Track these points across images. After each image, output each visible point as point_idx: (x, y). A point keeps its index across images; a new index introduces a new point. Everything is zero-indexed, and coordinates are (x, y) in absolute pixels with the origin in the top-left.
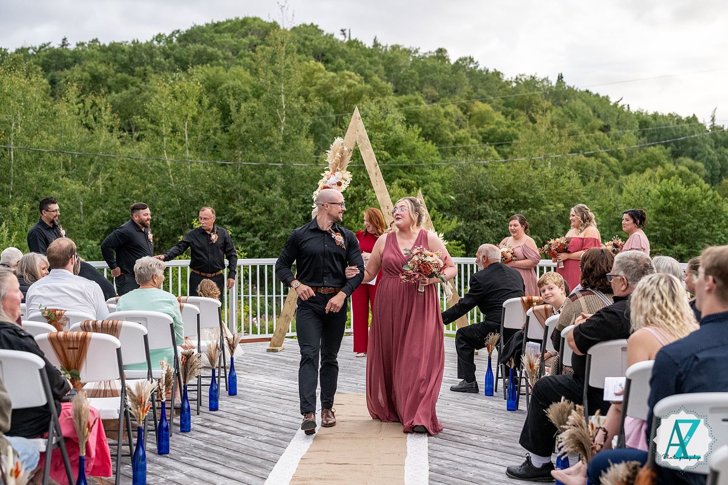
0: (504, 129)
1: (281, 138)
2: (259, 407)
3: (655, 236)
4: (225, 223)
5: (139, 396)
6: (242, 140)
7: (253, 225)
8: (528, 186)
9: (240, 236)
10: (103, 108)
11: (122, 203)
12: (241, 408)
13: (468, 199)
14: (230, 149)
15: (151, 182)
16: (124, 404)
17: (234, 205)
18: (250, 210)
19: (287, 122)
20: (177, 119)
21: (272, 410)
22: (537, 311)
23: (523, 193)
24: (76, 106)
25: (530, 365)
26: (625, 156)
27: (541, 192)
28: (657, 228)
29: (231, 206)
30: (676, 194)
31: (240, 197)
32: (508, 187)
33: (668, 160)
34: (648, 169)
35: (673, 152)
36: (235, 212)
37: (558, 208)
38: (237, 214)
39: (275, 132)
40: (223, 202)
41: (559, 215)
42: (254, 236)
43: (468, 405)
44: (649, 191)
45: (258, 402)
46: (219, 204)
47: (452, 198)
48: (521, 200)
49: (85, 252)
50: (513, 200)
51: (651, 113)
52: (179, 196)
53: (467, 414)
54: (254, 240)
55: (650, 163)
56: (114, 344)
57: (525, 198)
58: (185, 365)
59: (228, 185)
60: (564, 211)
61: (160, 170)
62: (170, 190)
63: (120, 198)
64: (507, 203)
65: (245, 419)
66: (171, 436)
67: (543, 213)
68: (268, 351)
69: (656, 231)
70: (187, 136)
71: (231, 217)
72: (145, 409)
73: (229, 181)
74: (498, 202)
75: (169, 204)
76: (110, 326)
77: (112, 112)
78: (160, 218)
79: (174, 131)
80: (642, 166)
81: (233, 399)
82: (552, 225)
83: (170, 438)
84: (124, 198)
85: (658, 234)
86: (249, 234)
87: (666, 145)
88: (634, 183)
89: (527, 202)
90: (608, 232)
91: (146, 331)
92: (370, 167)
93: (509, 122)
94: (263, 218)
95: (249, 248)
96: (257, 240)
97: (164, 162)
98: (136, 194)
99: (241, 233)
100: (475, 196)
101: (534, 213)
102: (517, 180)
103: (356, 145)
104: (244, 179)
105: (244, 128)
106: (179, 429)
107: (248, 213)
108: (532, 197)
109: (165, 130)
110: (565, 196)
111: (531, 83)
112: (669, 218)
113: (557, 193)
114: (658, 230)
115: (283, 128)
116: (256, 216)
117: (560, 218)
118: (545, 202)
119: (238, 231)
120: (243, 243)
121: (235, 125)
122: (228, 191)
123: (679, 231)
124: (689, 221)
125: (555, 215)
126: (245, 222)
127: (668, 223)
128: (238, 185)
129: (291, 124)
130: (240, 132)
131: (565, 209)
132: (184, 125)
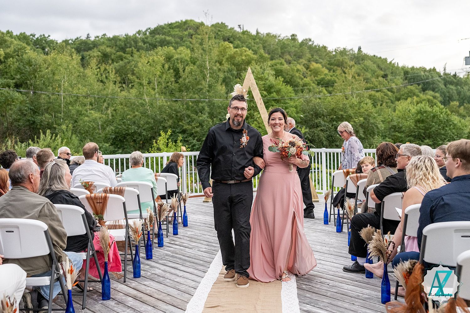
0: (329, 78)
1: (207, 86)
2: (200, 233)
4: (177, 132)
5: (135, 228)
6: (186, 87)
7: (193, 133)
8: (343, 108)
10: (111, 72)
11: (122, 123)
12: (190, 233)
13: (310, 116)
14: (180, 92)
15: (137, 111)
16: (127, 233)
17: (182, 123)
18: (191, 125)
19: (210, 77)
20: (151, 76)
21: (207, 234)
22: (352, 177)
23: (341, 113)
24: (95, 71)
25: (349, 207)
26: (396, 91)
27: (351, 112)
28: (416, 130)
29: (180, 123)
30: (426, 112)
31: (186, 118)
32: (333, 110)
33: (420, 92)
34: (409, 98)
35: (422, 88)
36: (183, 127)
37: (360, 120)
38: (184, 128)
39: (203, 83)
40: (176, 121)
41: (360, 125)
42: (194, 139)
43: (315, 230)
44: (410, 110)
45: (200, 230)
46: (174, 122)
47: (302, 116)
48: (339, 117)
49: (103, 150)
50: (335, 117)
51: (410, 66)
52: (152, 119)
53: (314, 234)
54: (193, 141)
55: (410, 94)
56: (121, 200)
57: (342, 115)
58: (160, 211)
59: (179, 112)
60: (363, 122)
61: (142, 105)
62: (148, 115)
63: (120, 120)
64: (332, 118)
65: (193, 239)
66: (153, 249)
68: (204, 202)
69: (415, 132)
70: (156, 85)
71: (181, 129)
72: (139, 235)
73: (179, 110)
74: (327, 118)
75: (148, 123)
76: (119, 190)
77: (116, 73)
78: (142, 131)
79: (149, 83)
80: (406, 96)
81: (186, 229)
82: (357, 130)
83: (153, 250)
84: (123, 120)
87: (419, 84)
88: (402, 106)
89: (343, 117)
90: (388, 133)
91: (138, 193)
92: (257, 100)
93: (331, 73)
94: (198, 129)
96: (195, 141)
97: (144, 100)
98: (129, 118)
99: (186, 138)
100: (314, 115)
102: (337, 106)
103: (250, 88)
104: (188, 108)
105: (187, 81)
106: (157, 245)
107: (190, 127)
108: (346, 114)
109: (145, 82)
110: (364, 114)
111: (344, 52)
112: (422, 125)
113: (359, 112)
114: (416, 131)
115: (208, 80)
116: (194, 128)
117: (361, 125)
118: (353, 117)
119: (185, 137)
120: (188, 143)
121: (182, 79)
122: (179, 115)
123: (428, 132)
124: (433, 126)
125: (358, 124)
126: (189, 132)
127: (421, 127)
128: (184, 112)
129: (212, 78)
130: (185, 83)
131: (364, 121)
132: (155, 79)
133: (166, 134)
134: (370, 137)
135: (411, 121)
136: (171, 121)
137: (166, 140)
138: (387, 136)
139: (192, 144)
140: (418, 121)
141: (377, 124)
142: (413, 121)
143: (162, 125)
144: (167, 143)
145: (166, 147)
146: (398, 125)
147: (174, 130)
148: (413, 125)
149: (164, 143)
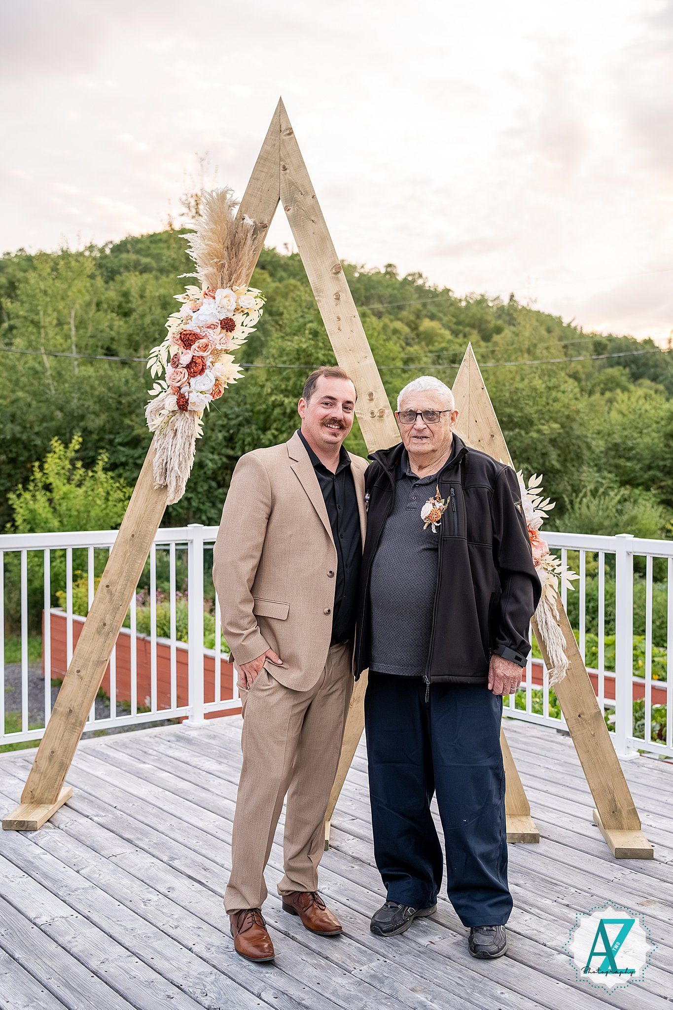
4: (121, 444)
6: (146, 334)
14: (131, 346)
15: (22, 389)
17: (132, 421)
20: (61, 305)
29: (127, 421)
33: (628, 382)
35: (631, 373)
36: (133, 430)
37: (552, 430)
38: (136, 432)
40: (117, 416)
46: (113, 419)
52: (59, 409)
60: (559, 434)
61: (35, 373)
62: (48, 400)
70: (73, 329)
71: (127, 436)
73: (126, 389)
82: (544, 451)
93: (461, 340)
97: (41, 363)
105: (148, 320)
109: (43, 318)
110: (560, 414)
117: (553, 441)
118: (536, 421)
119: (136, 455)
121: (137, 317)
122: (124, 401)
125: (548, 438)
130: (143, 324)
131: (560, 431)
132: (70, 313)
133: (66, 447)
136: (104, 417)
137: (67, 462)
142: (661, 434)
143: (82, 424)
144: (69, 470)
145: (65, 481)
146: (623, 442)
147: (112, 437)
149: (62, 472)
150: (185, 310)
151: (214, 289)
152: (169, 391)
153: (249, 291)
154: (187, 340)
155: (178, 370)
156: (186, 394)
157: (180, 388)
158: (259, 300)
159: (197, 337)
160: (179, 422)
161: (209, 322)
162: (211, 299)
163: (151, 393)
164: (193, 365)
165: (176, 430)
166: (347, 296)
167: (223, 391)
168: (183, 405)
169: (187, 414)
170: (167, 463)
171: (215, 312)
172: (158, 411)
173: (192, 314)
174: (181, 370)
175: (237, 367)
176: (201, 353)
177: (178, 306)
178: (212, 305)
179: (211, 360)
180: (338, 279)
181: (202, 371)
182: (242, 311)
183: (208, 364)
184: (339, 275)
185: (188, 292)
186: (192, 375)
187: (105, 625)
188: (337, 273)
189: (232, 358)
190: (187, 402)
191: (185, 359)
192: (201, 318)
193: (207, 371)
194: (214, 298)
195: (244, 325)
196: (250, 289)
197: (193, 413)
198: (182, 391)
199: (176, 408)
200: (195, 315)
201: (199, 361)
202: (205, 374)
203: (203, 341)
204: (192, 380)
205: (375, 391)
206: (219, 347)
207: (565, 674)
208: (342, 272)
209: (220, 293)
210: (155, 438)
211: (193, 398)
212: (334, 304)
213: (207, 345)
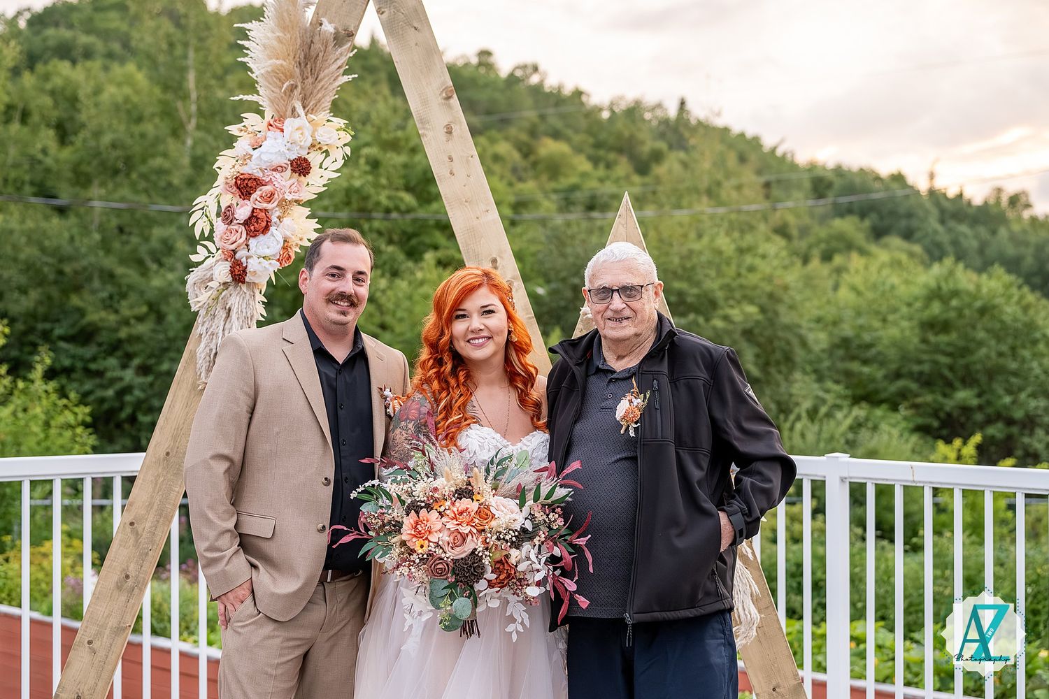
0: (593, 184)
3: (921, 373)
7: (120, 341)
8: (684, 268)
9: (93, 366)
13: (569, 293)
19: (198, 127)
23: (677, 286)
27: (713, 285)
28: (925, 356)
30: (955, 293)
31: (96, 284)
35: (873, 227)
37: (746, 315)
38: (89, 319)
39: (172, 145)
41: (745, 330)
42: (124, 366)
46: (50, 299)
47: (541, 291)
54: (122, 374)
57: (681, 294)
59: (70, 259)
60: (758, 322)
67: (718, 323)
69: (920, 362)
73: (70, 250)
85: (926, 368)
86: (112, 362)
89: (685, 301)
90: (826, 364)
93: (601, 172)
94: (143, 328)
95: (110, 393)
96: (128, 375)
99: (94, 359)
101: (697, 324)
104: (105, 245)
107: (112, 318)
108: (695, 291)
110: (758, 292)
112: (945, 339)
113: (742, 287)
114: (927, 361)
115: (189, 142)
116: (126, 322)
117: (748, 334)
118: (721, 302)
120: (97, 381)
122: (67, 270)
123: (962, 362)
124: (981, 344)
125: (739, 328)
126: (104, 337)
127: (942, 347)
128: (92, 259)
129: (208, 131)
130: (98, 147)
131: (760, 317)
134: (779, 377)
135: (905, 324)
138: (826, 373)
139: (118, 386)
140: (932, 325)
141: (803, 332)
142: (915, 323)
146: (858, 336)
148: (916, 340)
150: (242, 146)
151: (281, 118)
152: (219, 255)
153: (328, 121)
154: (245, 186)
155: (233, 227)
156: (244, 260)
157: (234, 252)
158: (342, 133)
159: (258, 183)
160: (233, 298)
161: (275, 163)
162: (278, 132)
163: (194, 258)
164: (254, 220)
165: (230, 309)
166: (462, 128)
167: (293, 257)
168: (239, 275)
169: (244, 287)
170: (216, 354)
171: (283, 149)
172: (205, 282)
173: (252, 152)
174: (236, 227)
175: (313, 223)
176: (265, 205)
177: (230, 141)
178: (280, 141)
179: (278, 214)
180: (450, 107)
181: (266, 229)
182: (320, 148)
183: (274, 219)
184: (451, 101)
185: (246, 122)
186: (253, 234)
187: (127, 577)
188: (449, 98)
189: (307, 211)
190: (244, 271)
191: (243, 212)
192: (264, 157)
193: (273, 229)
194: (282, 131)
195: (324, 167)
196: (331, 119)
197: (252, 285)
198: (237, 256)
199: (229, 279)
200: (256, 153)
201: (262, 215)
202: (270, 233)
203: (267, 189)
204: (252, 242)
205: (501, 257)
206: (289, 197)
207: (755, 633)
208: (455, 96)
209: (289, 124)
210: (199, 320)
211: (253, 265)
212: (445, 139)
213: (272, 194)
